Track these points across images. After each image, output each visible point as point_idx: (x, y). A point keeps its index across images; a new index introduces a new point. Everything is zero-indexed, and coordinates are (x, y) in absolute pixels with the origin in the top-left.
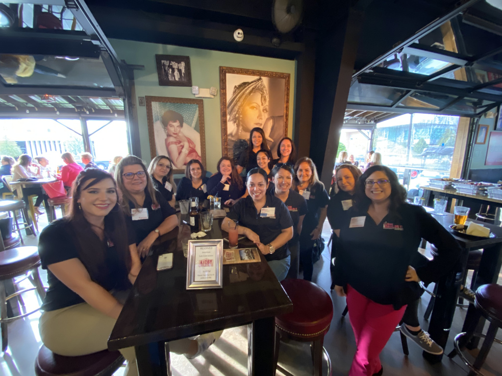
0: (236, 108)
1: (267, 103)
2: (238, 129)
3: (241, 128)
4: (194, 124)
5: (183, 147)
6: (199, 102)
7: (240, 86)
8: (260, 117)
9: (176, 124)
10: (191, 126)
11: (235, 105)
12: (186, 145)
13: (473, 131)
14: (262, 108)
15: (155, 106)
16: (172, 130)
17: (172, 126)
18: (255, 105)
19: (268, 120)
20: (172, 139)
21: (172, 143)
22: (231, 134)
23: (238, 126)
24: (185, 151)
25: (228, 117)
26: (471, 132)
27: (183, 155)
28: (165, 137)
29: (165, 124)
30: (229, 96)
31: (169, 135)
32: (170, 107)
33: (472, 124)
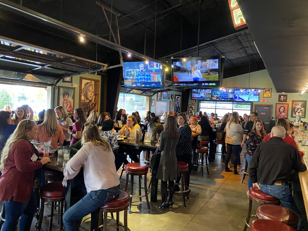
0: (85, 91)
1: (93, 90)
2: (85, 99)
3: (86, 98)
4: (72, 97)
5: (68, 104)
6: (74, 89)
7: (86, 84)
8: (91, 94)
9: (67, 96)
10: (71, 97)
11: (84, 90)
12: (69, 104)
13: (151, 101)
14: (92, 91)
15: (61, 90)
16: (65, 98)
17: (65, 97)
18: (90, 90)
19: (93, 95)
20: (65, 102)
21: (65, 103)
22: (82, 100)
23: (85, 97)
24: (68, 106)
25: (82, 94)
26: (150, 101)
27: (67, 107)
28: (63, 101)
29: (64, 96)
30: (83, 87)
31: (64, 100)
32: (66, 90)
33: (150, 99)
